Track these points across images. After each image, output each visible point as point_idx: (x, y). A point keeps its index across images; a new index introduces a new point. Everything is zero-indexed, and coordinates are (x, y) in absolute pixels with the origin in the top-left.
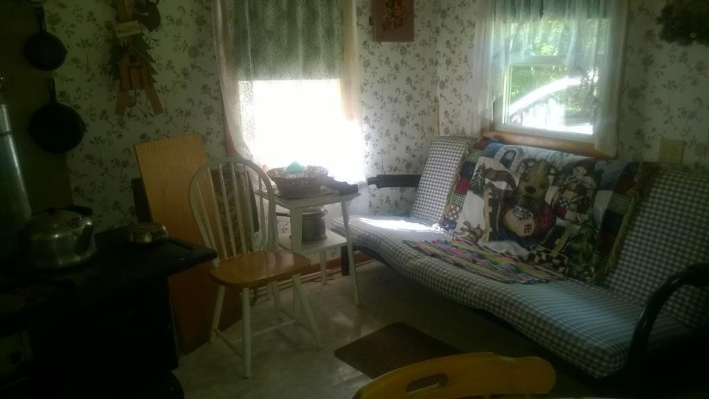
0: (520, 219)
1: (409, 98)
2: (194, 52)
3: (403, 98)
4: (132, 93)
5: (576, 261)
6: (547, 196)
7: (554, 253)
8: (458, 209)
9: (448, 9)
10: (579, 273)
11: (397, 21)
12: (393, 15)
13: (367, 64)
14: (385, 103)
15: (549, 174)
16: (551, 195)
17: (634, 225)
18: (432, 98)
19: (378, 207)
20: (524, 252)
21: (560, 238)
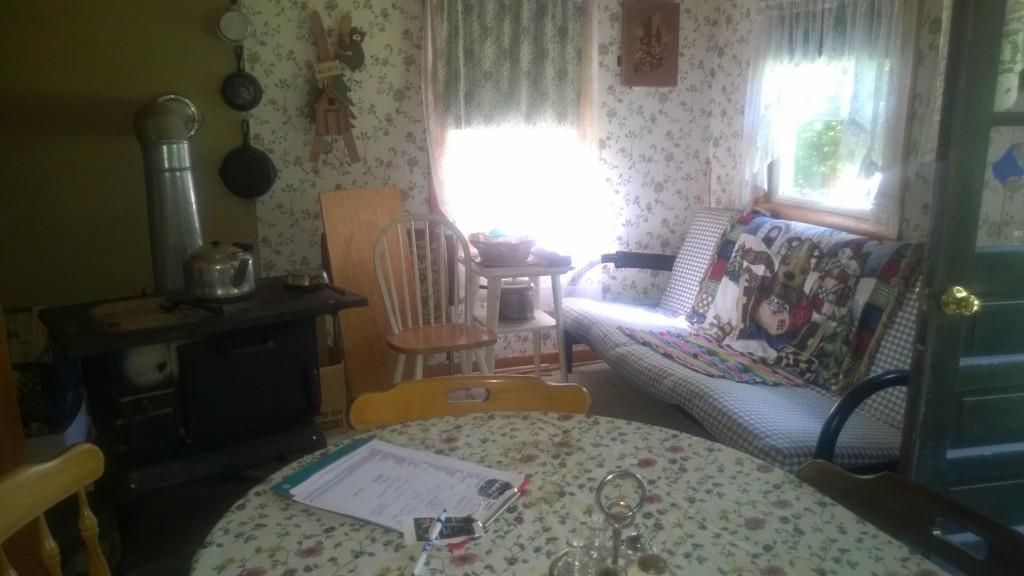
0: (774, 313)
1: (669, 158)
2: (400, 96)
3: (659, 157)
4: (328, 138)
5: (826, 367)
6: (806, 284)
7: (805, 356)
8: (710, 299)
9: (726, 46)
10: (826, 380)
11: (654, 61)
12: (649, 54)
13: (612, 114)
14: (634, 163)
15: (812, 256)
16: (810, 283)
17: (894, 322)
18: (702, 159)
19: (619, 293)
20: (772, 354)
21: (813, 337)
